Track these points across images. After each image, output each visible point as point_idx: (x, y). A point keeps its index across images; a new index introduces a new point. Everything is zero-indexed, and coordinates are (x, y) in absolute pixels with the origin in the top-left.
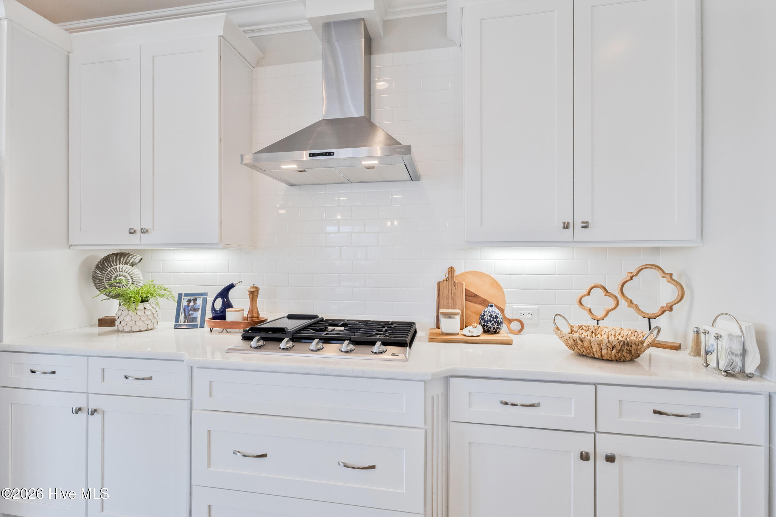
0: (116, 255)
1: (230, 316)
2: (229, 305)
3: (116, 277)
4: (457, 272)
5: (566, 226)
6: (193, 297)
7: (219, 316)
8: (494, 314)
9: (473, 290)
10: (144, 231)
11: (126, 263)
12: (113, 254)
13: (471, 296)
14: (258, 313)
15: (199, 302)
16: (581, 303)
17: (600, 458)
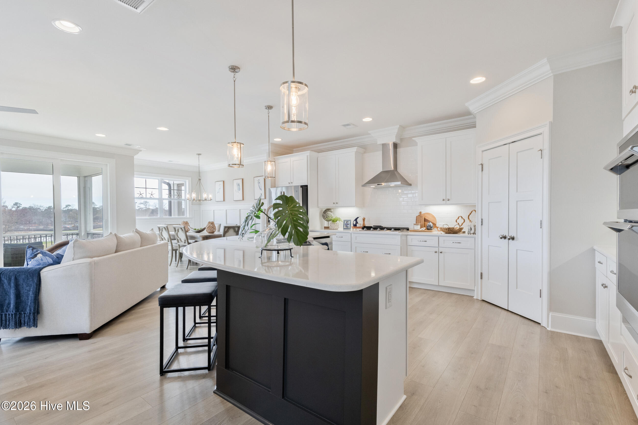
0: (328, 209)
1: (358, 225)
2: (357, 223)
3: (328, 215)
4: (422, 213)
5: (444, 200)
6: (347, 221)
7: (355, 226)
8: (430, 225)
9: (426, 218)
10: (337, 203)
11: (330, 212)
12: (327, 209)
13: (425, 220)
14: (365, 225)
15: (349, 222)
16: (456, 221)
17: (439, 252)
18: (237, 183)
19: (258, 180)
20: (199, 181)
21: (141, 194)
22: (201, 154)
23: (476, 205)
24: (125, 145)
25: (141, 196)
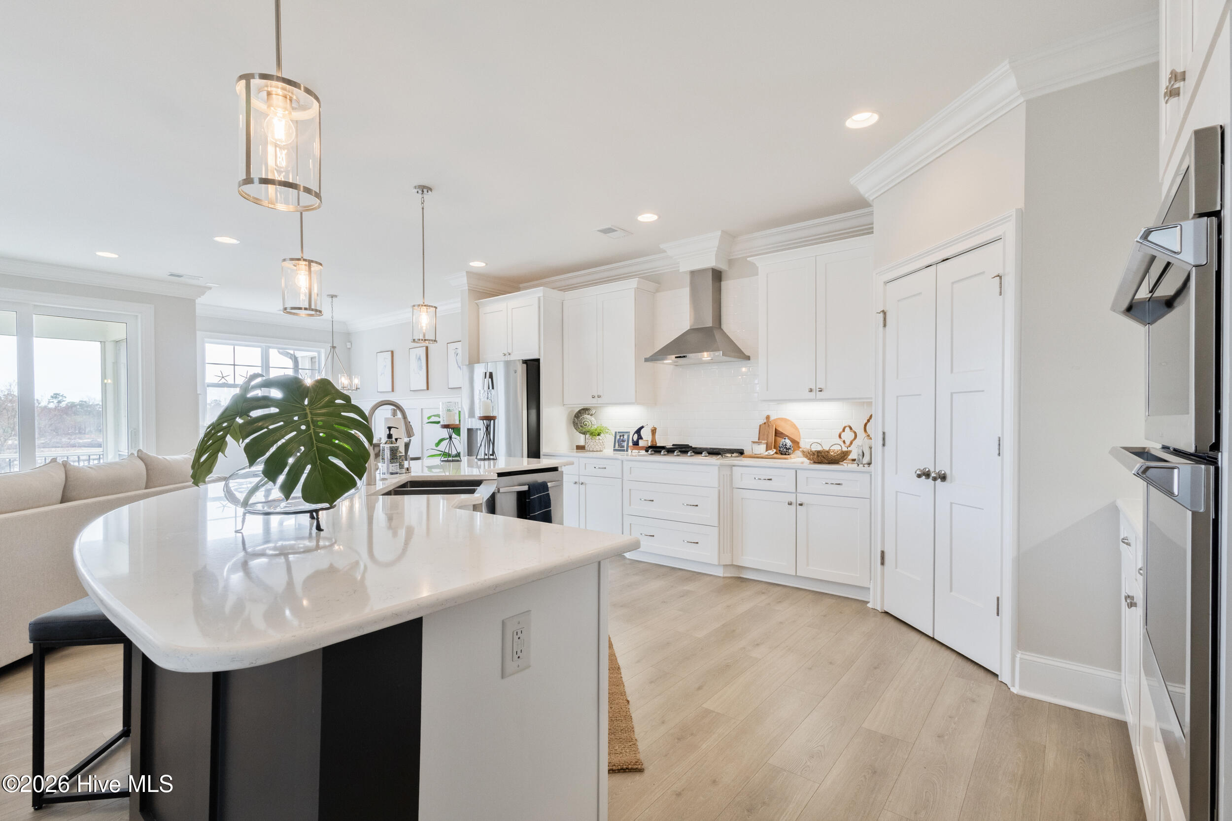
0: (583, 409)
1: (641, 443)
2: (641, 438)
3: (584, 422)
4: (772, 418)
5: (811, 390)
6: (622, 434)
7: (636, 444)
8: (784, 443)
9: (780, 429)
10: (599, 397)
11: (588, 414)
12: (582, 409)
13: (778, 433)
14: (656, 442)
15: (626, 437)
16: (840, 436)
17: (798, 504)
18: (416, 355)
19: (454, 348)
20: (332, 350)
21: (223, 377)
22: (336, 296)
23: (872, 402)
24: (170, 275)
25: (223, 381)
